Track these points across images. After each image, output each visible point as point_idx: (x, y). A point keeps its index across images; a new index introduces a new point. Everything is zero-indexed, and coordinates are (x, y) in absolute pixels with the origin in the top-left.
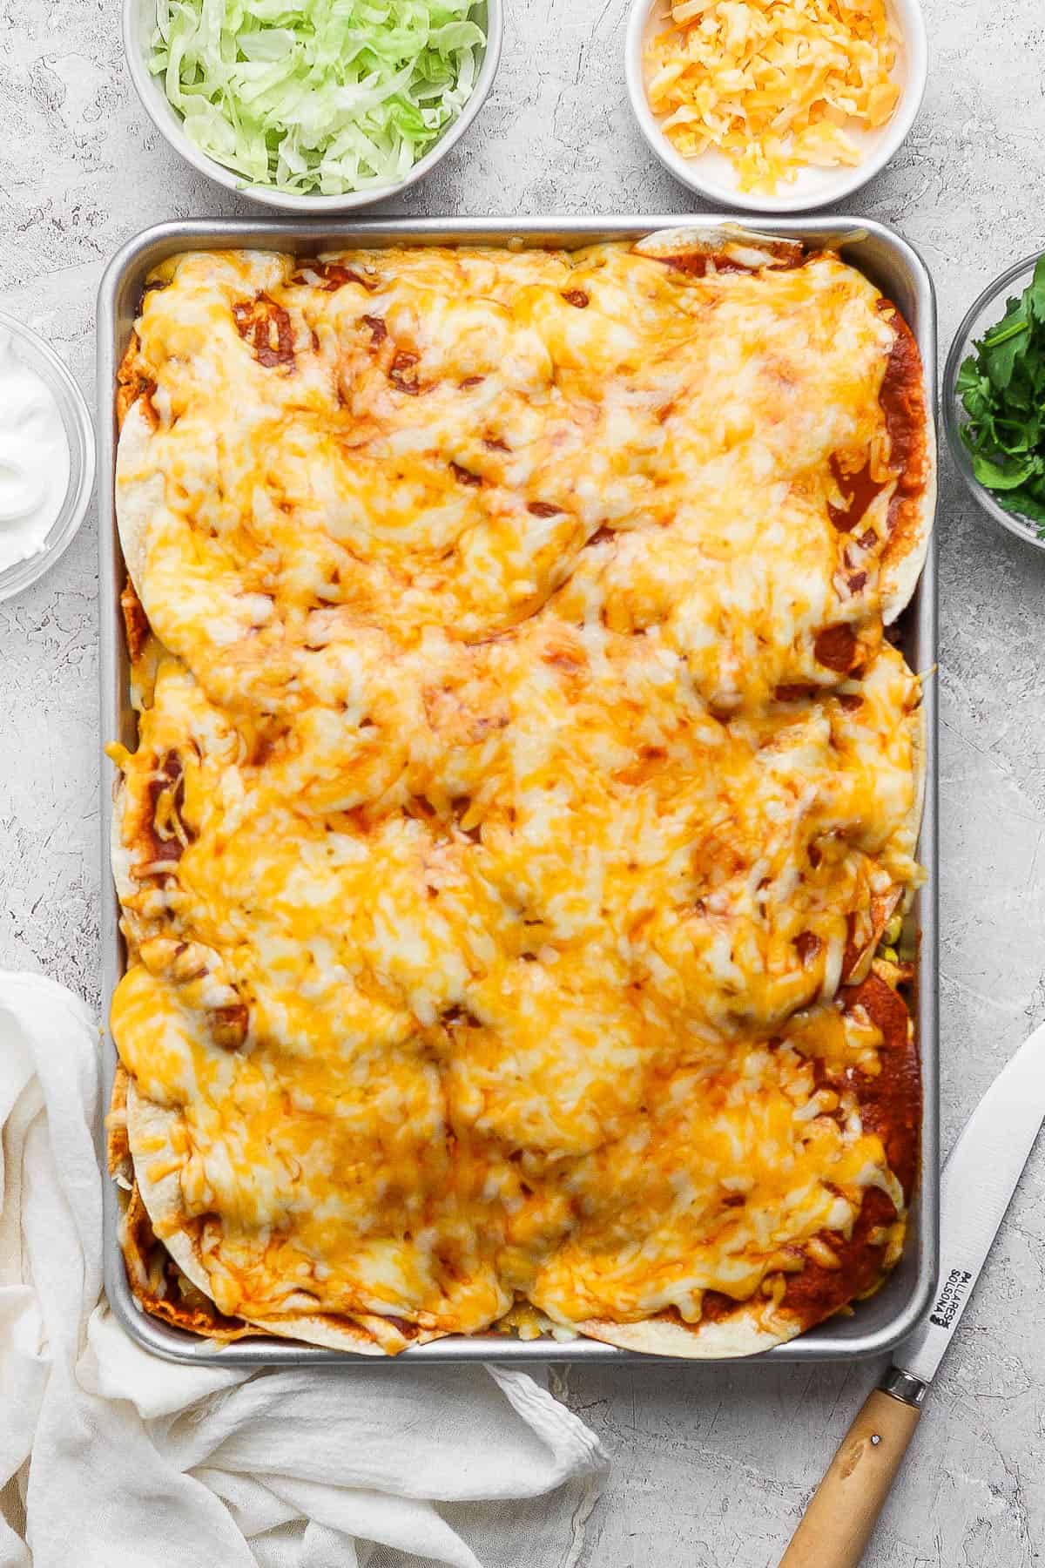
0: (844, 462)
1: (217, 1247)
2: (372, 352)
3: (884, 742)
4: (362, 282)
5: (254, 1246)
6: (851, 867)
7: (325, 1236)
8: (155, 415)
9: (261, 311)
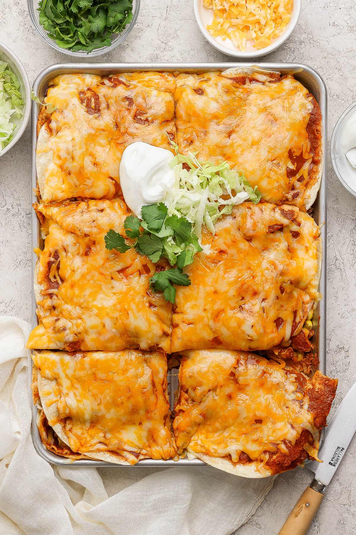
0: (294, 152)
1: (71, 428)
2: (128, 109)
3: (307, 249)
4: (125, 85)
5: (84, 428)
6: (295, 294)
7: (109, 424)
8: (50, 130)
9: (89, 94)
